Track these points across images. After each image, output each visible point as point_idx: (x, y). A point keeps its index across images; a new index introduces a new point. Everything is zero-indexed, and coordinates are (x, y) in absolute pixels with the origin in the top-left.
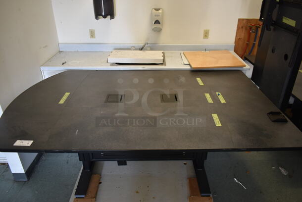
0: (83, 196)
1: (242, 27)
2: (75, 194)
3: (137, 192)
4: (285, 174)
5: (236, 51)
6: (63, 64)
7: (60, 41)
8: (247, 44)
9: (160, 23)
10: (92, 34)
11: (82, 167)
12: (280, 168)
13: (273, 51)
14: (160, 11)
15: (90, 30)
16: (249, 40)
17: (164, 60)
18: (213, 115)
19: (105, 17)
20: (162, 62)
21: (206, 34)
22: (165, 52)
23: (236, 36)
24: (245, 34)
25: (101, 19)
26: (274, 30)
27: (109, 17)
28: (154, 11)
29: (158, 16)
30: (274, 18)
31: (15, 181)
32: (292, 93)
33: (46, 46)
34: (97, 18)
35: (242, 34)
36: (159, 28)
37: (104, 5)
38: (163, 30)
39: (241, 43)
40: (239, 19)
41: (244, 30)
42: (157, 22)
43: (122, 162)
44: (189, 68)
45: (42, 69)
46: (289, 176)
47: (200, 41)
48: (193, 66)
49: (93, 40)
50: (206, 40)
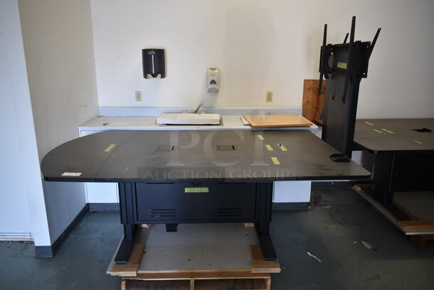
0: (125, 262)
1: (309, 89)
2: (116, 260)
3: (189, 260)
4: (369, 248)
5: (304, 115)
6: (104, 125)
7: (100, 105)
8: (316, 108)
9: (215, 83)
10: (138, 96)
11: (123, 236)
12: (363, 242)
13: (333, 98)
14: (217, 71)
15: (136, 92)
16: (318, 103)
17: (221, 121)
18: (272, 158)
19: (154, 76)
20: (218, 123)
21: (269, 96)
22: (223, 116)
23: (303, 99)
24: (313, 96)
25: (151, 80)
26: (332, 78)
27: (159, 75)
28: (209, 70)
29: (214, 75)
30: (331, 65)
31: (37, 257)
32: (354, 140)
33: (85, 106)
34: (145, 77)
35: (310, 97)
36: (216, 89)
37: (154, 63)
38: (220, 91)
39: (309, 107)
40: (305, 80)
41: (311, 92)
42: (213, 82)
43: (171, 228)
44: (249, 127)
45: (80, 128)
46: (374, 249)
47: (263, 105)
48: (254, 125)
49: (139, 104)
50: (269, 103)
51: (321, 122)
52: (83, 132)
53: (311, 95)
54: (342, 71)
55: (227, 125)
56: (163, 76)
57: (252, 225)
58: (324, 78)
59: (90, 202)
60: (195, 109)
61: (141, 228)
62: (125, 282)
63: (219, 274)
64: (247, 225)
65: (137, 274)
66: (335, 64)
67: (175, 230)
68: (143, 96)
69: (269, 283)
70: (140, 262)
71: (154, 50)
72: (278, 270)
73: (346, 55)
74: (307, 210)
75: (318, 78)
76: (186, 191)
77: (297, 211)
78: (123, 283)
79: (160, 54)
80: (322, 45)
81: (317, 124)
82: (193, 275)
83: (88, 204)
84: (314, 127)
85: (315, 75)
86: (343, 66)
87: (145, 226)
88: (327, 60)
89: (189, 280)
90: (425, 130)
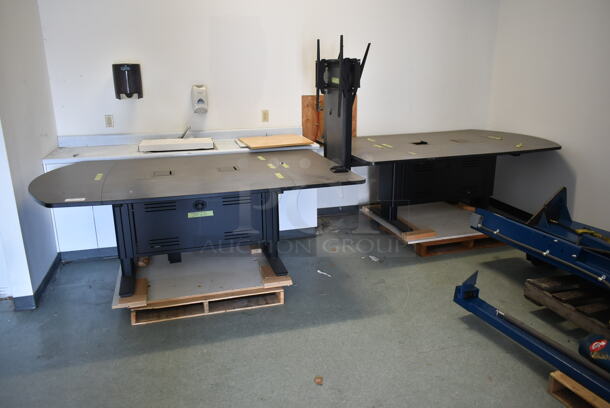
1: (308, 106)
2: (120, 294)
3: (199, 286)
4: (376, 260)
5: (304, 135)
6: (75, 156)
7: (59, 134)
9: (203, 102)
10: (109, 121)
12: (371, 257)
13: (330, 113)
14: (203, 88)
17: (214, 145)
18: (276, 174)
19: (129, 96)
20: (212, 147)
21: (265, 116)
22: (216, 140)
23: (303, 118)
25: (125, 100)
26: (328, 93)
27: (136, 95)
28: (195, 88)
29: (201, 93)
30: (326, 80)
31: (16, 311)
34: (118, 97)
35: (309, 114)
36: (203, 109)
37: (128, 80)
38: (209, 111)
39: (309, 125)
40: (303, 97)
41: (310, 109)
42: (200, 101)
44: (247, 150)
45: (45, 162)
46: (380, 262)
47: (259, 125)
48: (252, 146)
49: (110, 130)
50: (266, 123)
51: (323, 141)
52: (49, 166)
53: (311, 112)
54: (335, 86)
55: (221, 150)
56: (140, 96)
57: (260, 251)
58: (320, 94)
59: (62, 251)
60: (182, 133)
62: (134, 313)
64: (254, 251)
65: (147, 304)
66: (330, 79)
68: (115, 121)
69: (282, 296)
70: (146, 293)
71: (128, 65)
72: (289, 283)
73: (338, 70)
74: (315, 236)
75: (315, 94)
76: (189, 216)
77: (305, 238)
78: (133, 315)
79: (135, 69)
80: (316, 59)
81: (318, 142)
82: (206, 298)
83: (60, 254)
84: (316, 146)
85: (312, 91)
86: (336, 81)
88: (323, 76)
89: (202, 303)
90: (422, 143)
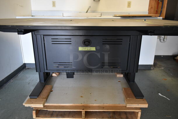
2: (30, 96)
8: (157, 11)
10: (54, 4)
15: (53, 1)
16: (157, 8)
21: (129, 4)
24: (155, 4)
33: (22, 6)
35: (153, 4)
43: (70, 75)
44: (119, 18)
47: (125, 9)
49: (54, 9)
50: (129, 8)
57: (122, 76)
60: (86, 10)
61: (52, 76)
62: (35, 112)
63: (103, 108)
65: (44, 106)
67: (73, 77)
68: (57, 4)
69: (139, 115)
70: (47, 98)
72: (146, 106)
74: (150, 70)
76: (79, 50)
78: (34, 112)
82: (84, 108)
83: (25, 64)
87: (54, 75)
89: (81, 111)
